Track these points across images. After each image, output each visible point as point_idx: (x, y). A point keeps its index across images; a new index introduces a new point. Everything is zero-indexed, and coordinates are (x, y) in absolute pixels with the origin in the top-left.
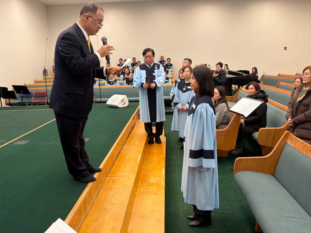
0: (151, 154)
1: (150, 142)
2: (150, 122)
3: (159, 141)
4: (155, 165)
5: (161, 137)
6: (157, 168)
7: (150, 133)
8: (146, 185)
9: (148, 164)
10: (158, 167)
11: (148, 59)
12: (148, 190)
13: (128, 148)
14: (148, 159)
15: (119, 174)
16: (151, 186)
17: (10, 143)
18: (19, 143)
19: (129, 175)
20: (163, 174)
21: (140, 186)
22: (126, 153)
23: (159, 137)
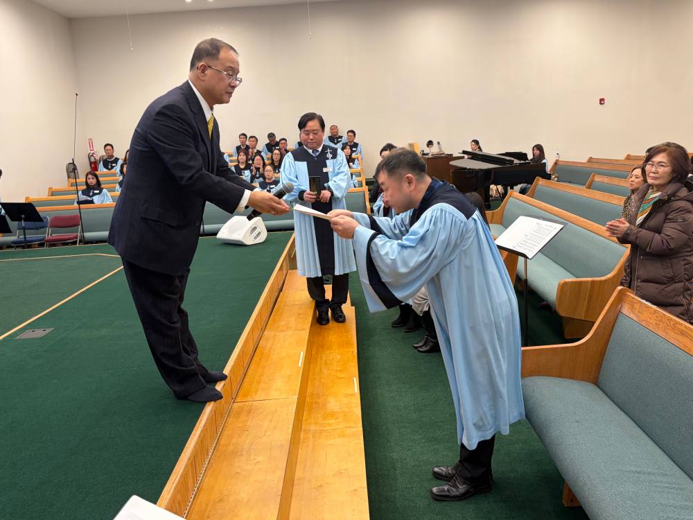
0: (326, 347)
1: (320, 320)
2: (320, 275)
3: (341, 316)
4: (337, 370)
6: (341, 378)
7: (319, 299)
8: (320, 416)
11: (311, 137)
12: (326, 428)
13: (275, 335)
14: (319, 359)
15: (260, 395)
16: (332, 417)
17: (10, 336)
18: (29, 334)
19: (283, 396)
20: (356, 389)
21: (307, 420)
22: (270, 348)
23: (340, 308)
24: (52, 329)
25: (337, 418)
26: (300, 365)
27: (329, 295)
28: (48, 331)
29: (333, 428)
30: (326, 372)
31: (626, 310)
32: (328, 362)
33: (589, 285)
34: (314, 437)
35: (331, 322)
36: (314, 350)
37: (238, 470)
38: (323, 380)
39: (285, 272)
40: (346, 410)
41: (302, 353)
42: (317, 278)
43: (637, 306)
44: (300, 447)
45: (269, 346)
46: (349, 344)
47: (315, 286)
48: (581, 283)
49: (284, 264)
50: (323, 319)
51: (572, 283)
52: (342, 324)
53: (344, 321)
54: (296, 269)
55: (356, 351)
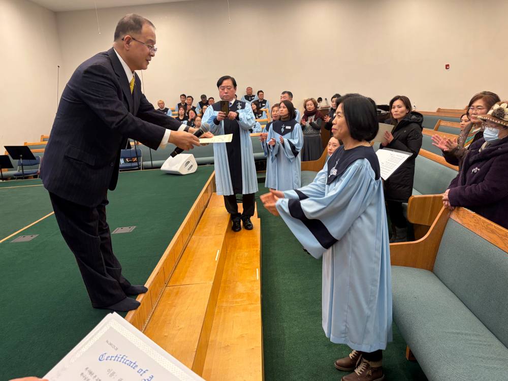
0: (237, 247)
1: (234, 227)
2: (233, 194)
3: (249, 225)
4: (244, 264)
5: (252, 218)
7: (233, 213)
8: (230, 296)
9: (233, 263)
10: (248, 268)
12: (234, 305)
13: (200, 238)
14: (232, 256)
15: (187, 281)
16: (239, 297)
17: (7, 240)
18: (21, 239)
19: (202, 282)
20: (258, 277)
21: (221, 299)
22: (195, 248)
23: (249, 219)
24: (37, 235)
25: (243, 298)
26: (216, 259)
29: (239, 304)
30: (236, 265)
31: (453, 216)
32: (238, 258)
34: (225, 311)
36: (229, 249)
37: (166, 334)
38: (234, 271)
40: (250, 292)
41: (218, 251)
42: (231, 196)
46: (255, 245)
47: (230, 202)
48: (425, 198)
49: (209, 188)
50: (237, 227)
51: (419, 198)
52: (249, 231)
53: (252, 228)
55: (260, 250)
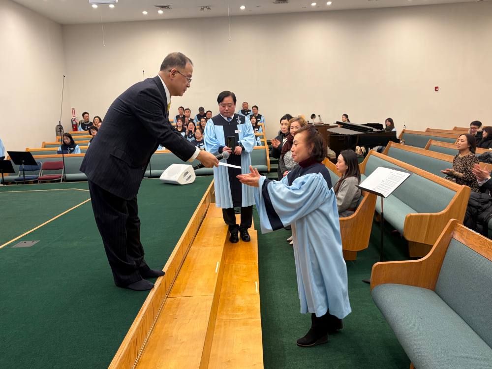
0: (236, 259)
1: (232, 239)
2: (232, 206)
3: (247, 237)
6: (246, 282)
7: (230, 224)
8: (230, 309)
9: (231, 275)
10: (247, 280)
11: (227, 109)
12: (235, 318)
13: (199, 249)
14: (230, 268)
15: (187, 293)
16: (239, 310)
17: (8, 245)
18: (22, 245)
19: (203, 294)
20: (257, 290)
21: (220, 312)
22: (195, 259)
23: (247, 231)
24: (38, 241)
25: (242, 311)
26: (216, 271)
27: (238, 221)
28: (36, 242)
29: (240, 318)
30: (235, 277)
31: (457, 236)
32: (237, 270)
33: (429, 218)
34: (225, 325)
35: (239, 241)
36: (227, 261)
37: (168, 348)
38: (233, 283)
39: (207, 204)
40: (249, 305)
41: (218, 263)
42: (230, 209)
43: (465, 234)
44: (215, 332)
45: (194, 257)
46: (252, 257)
47: (228, 214)
48: (422, 216)
49: (207, 199)
50: (234, 239)
51: (416, 216)
52: (248, 242)
53: (249, 240)
54: (215, 202)
55: (258, 262)
